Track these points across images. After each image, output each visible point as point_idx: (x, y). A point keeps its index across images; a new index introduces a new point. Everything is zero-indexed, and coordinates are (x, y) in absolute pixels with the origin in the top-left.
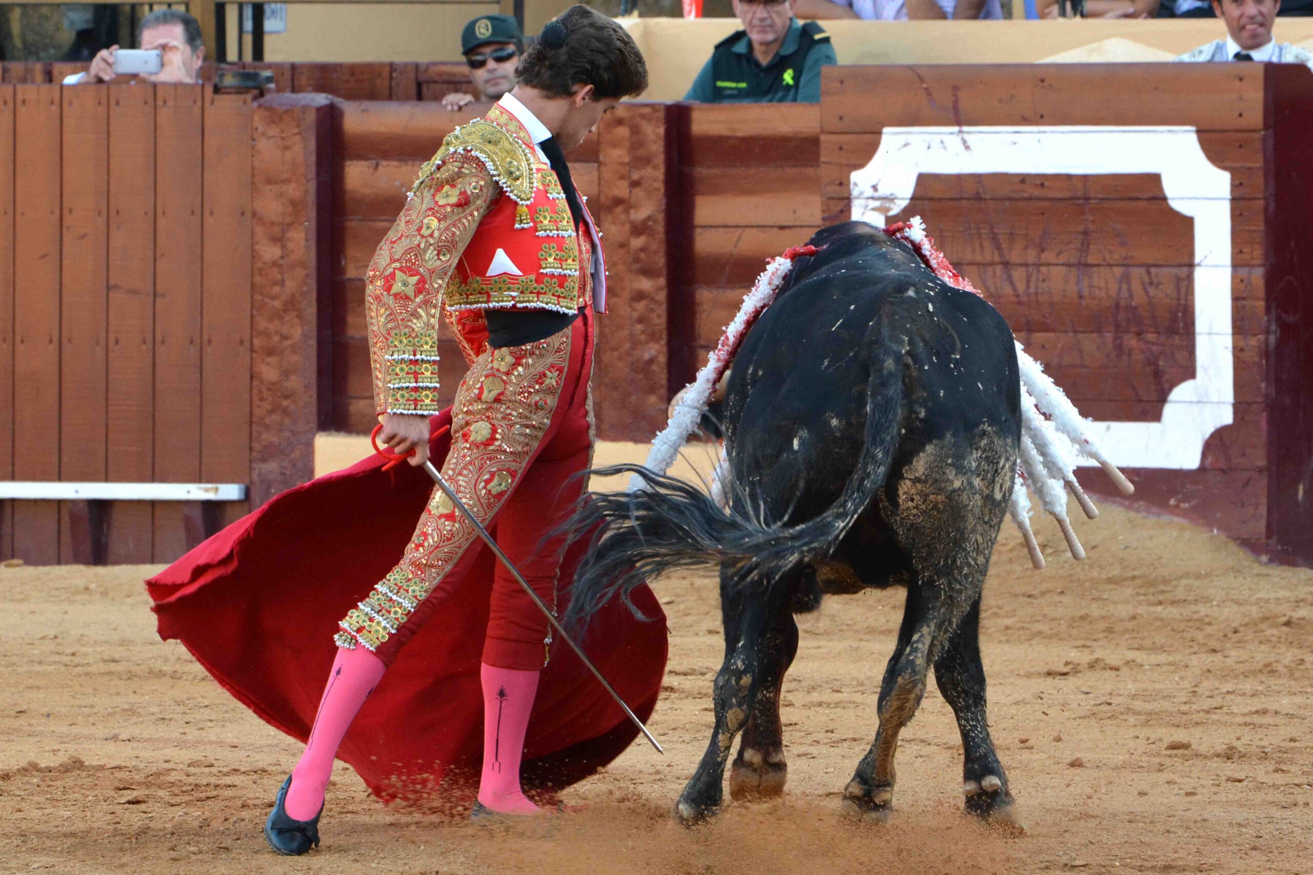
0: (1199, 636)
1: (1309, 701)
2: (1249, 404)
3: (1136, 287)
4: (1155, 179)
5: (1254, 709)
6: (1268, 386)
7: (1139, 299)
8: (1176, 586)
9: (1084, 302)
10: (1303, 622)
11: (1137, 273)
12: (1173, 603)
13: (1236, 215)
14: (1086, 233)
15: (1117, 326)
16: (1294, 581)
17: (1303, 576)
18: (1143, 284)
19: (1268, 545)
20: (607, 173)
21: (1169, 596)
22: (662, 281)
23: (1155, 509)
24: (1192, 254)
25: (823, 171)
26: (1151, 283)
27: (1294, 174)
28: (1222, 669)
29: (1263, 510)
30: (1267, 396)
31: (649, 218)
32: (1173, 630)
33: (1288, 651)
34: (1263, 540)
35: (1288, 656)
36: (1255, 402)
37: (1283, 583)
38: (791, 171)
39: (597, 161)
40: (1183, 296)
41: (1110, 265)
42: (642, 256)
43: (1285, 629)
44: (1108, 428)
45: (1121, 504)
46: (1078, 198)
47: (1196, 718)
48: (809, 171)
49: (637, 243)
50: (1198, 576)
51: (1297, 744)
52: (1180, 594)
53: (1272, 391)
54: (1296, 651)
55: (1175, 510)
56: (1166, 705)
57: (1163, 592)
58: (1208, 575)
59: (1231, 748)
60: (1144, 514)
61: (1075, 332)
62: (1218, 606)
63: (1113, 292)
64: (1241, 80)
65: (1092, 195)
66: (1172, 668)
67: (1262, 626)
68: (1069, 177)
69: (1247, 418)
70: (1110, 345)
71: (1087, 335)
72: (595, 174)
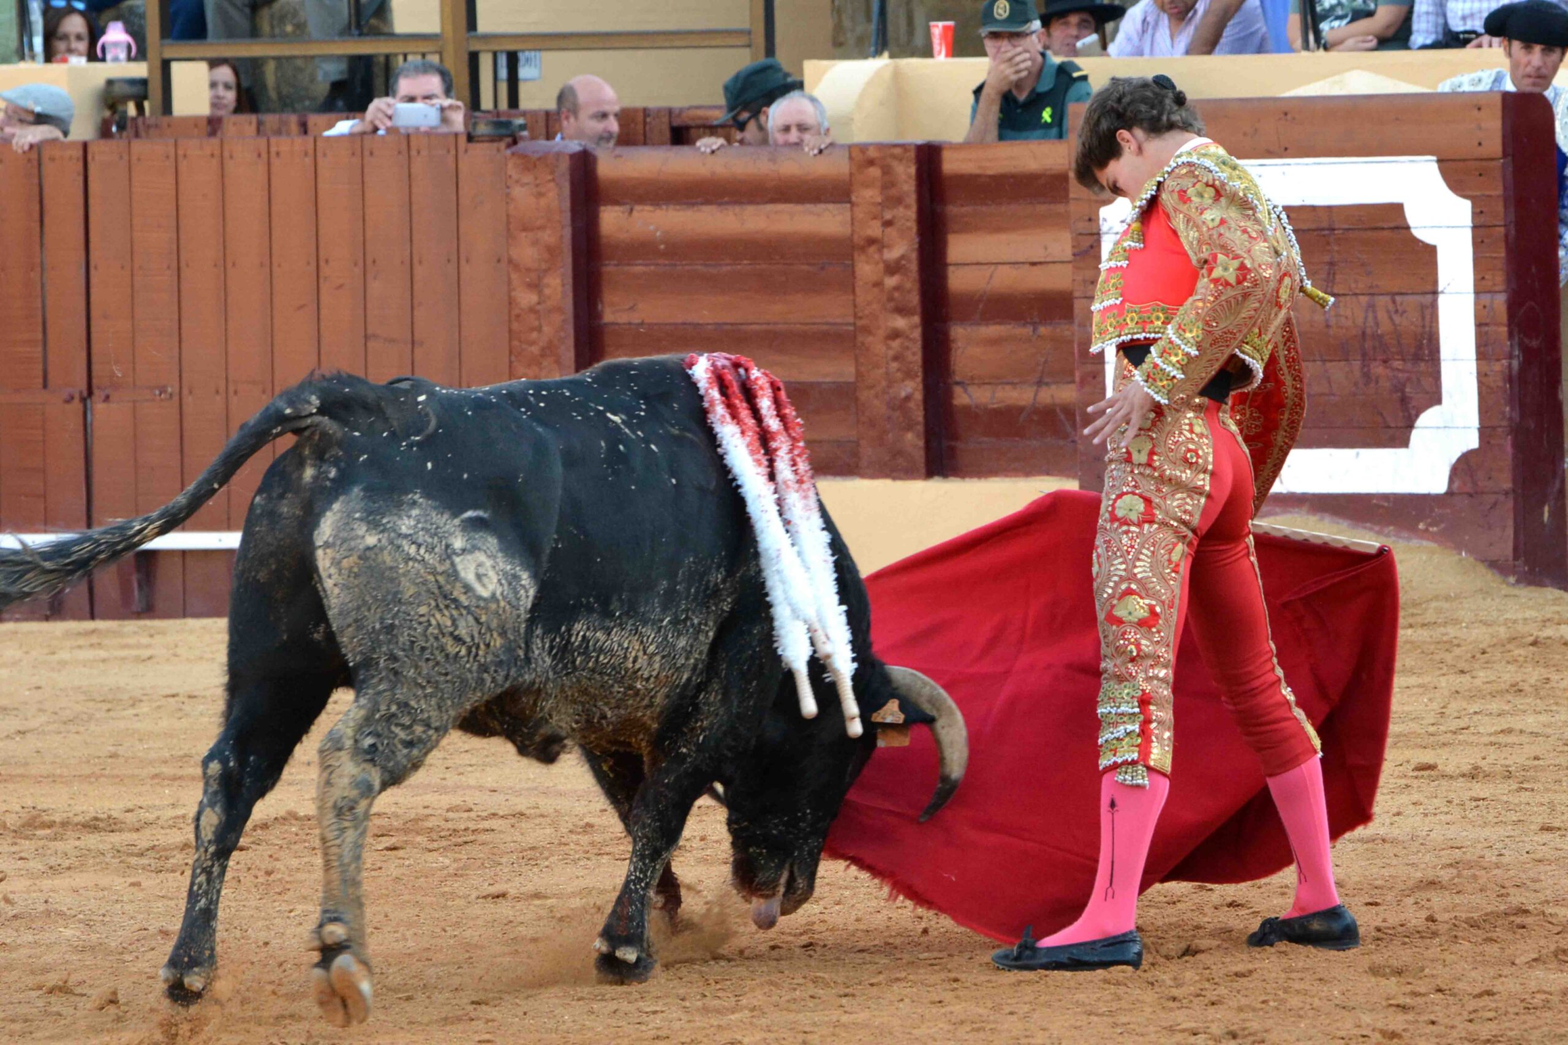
0: (1448, 657)
1: (1553, 720)
2: (1494, 428)
3: (1382, 315)
4: (1397, 209)
5: (1499, 729)
6: (1512, 409)
7: (1385, 327)
8: (1426, 609)
9: (1331, 332)
10: (1549, 641)
11: (1382, 301)
12: (1423, 625)
13: (1478, 243)
14: (1331, 264)
15: (1364, 355)
16: (1541, 601)
17: (1550, 597)
18: (1388, 312)
19: (1515, 566)
20: (860, 214)
21: (1419, 619)
22: (916, 319)
23: (1405, 534)
24: (1435, 282)
25: (1072, 207)
26: (1397, 311)
27: (1533, 201)
28: (1470, 690)
29: (1510, 532)
30: (1511, 419)
31: (902, 257)
32: (1423, 652)
33: (1534, 670)
34: (1511, 562)
35: (1534, 675)
36: (1500, 426)
37: (1531, 603)
38: (1042, 208)
39: (850, 202)
40: (1427, 323)
41: (1356, 294)
42: (896, 295)
43: (1531, 648)
44: (1358, 454)
45: (1371, 529)
46: (1323, 229)
47: (1442, 739)
48: (1060, 208)
49: (891, 282)
50: (1447, 598)
51: (1541, 762)
52: (1430, 617)
53: (1516, 416)
54: (1543, 670)
55: (1425, 534)
56: (1414, 726)
57: (1413, 615)
58: (1457, 597)
59: (1476, 768)
60: (1393, 538)
61: (1324, 361)
62: (1467, 627)
63: (1360, 321)
64: (1479, 109)
65: (1337, 226)
66: (1421, 690)
67: (1509, 647)
68: (1313, 208)
69: (1493, 442)
70: (1357, 373)
71: (1334, 363)
72: (849, 214)
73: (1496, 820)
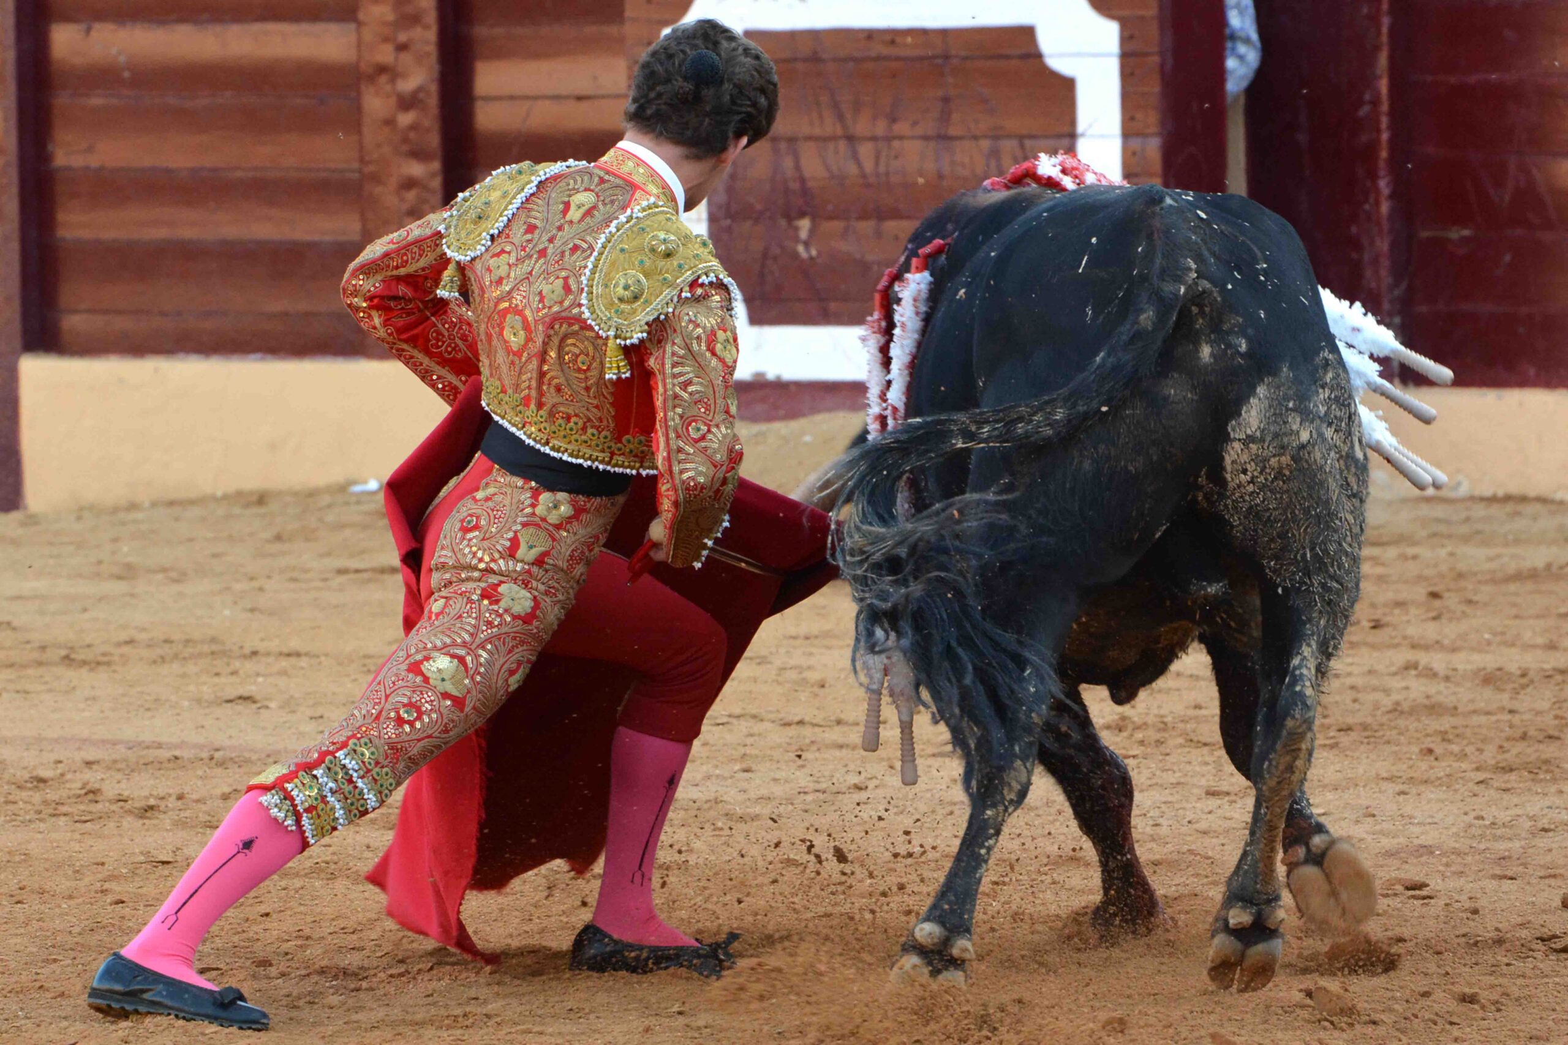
4: (1027, 33)
9: (945, 183)
11: (1009, 146)
13: (1128, 74)
14: (946, 100)
18: (1016, 159)
20: (368, 35)
22: (436, 165)
24: (1073, 122)
25: (629, 29)
31: (420, 89)
38: (590, 30)
39: (355, 20)
41: (975, 138)
42: (412, 135)
46: (936, 57)
48: (613, 30)
49: (406, 119)
63: (980, 170)
65: (953, 52)
68: (924, 32)
72: (353, 38)
73: (1149, 782)
